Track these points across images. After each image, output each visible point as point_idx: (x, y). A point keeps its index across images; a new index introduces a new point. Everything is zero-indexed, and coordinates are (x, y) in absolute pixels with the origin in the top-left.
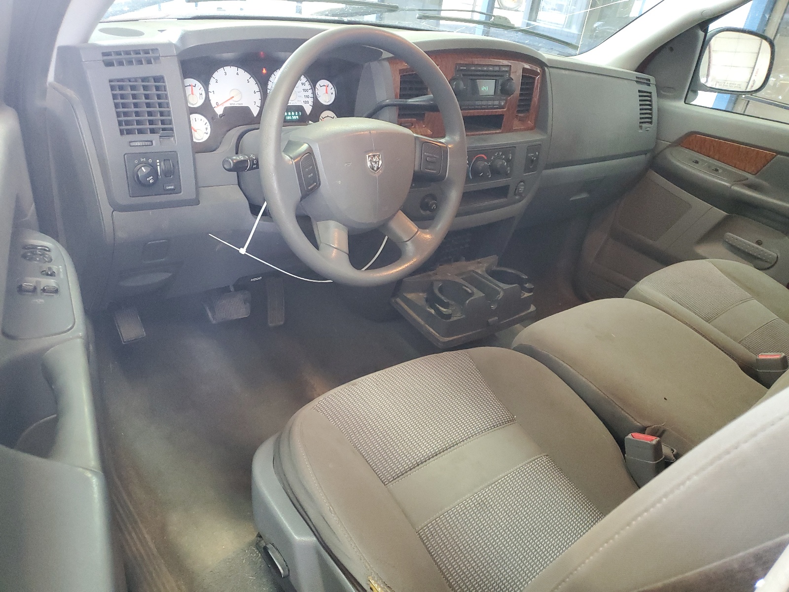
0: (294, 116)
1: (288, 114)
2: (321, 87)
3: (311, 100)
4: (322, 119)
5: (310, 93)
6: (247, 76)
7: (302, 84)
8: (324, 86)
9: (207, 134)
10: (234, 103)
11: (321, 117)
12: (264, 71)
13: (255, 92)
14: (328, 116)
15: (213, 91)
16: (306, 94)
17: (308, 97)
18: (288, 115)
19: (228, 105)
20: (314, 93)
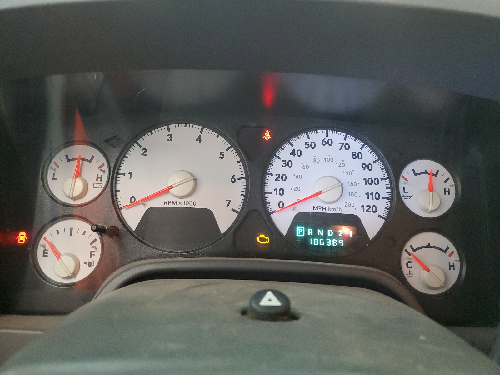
0: (331, 238)
1: (315, 232)
2: (416, 174)
3: (382, 206)
4: (410, 251)
5: (383, 188)
6: (222, 144)
7: (364, 166)
8: (426, 173)
9: (90, 265)
10: (175, 200)
11: (407, 247)
12: (267, 136)
13: (233, 180)
14: (429, 246)
15: (130, 173)
16: (373, 189)
17: (376, 196)
18: (315, 235)
19: (158, 203)
20: (394, 188)
